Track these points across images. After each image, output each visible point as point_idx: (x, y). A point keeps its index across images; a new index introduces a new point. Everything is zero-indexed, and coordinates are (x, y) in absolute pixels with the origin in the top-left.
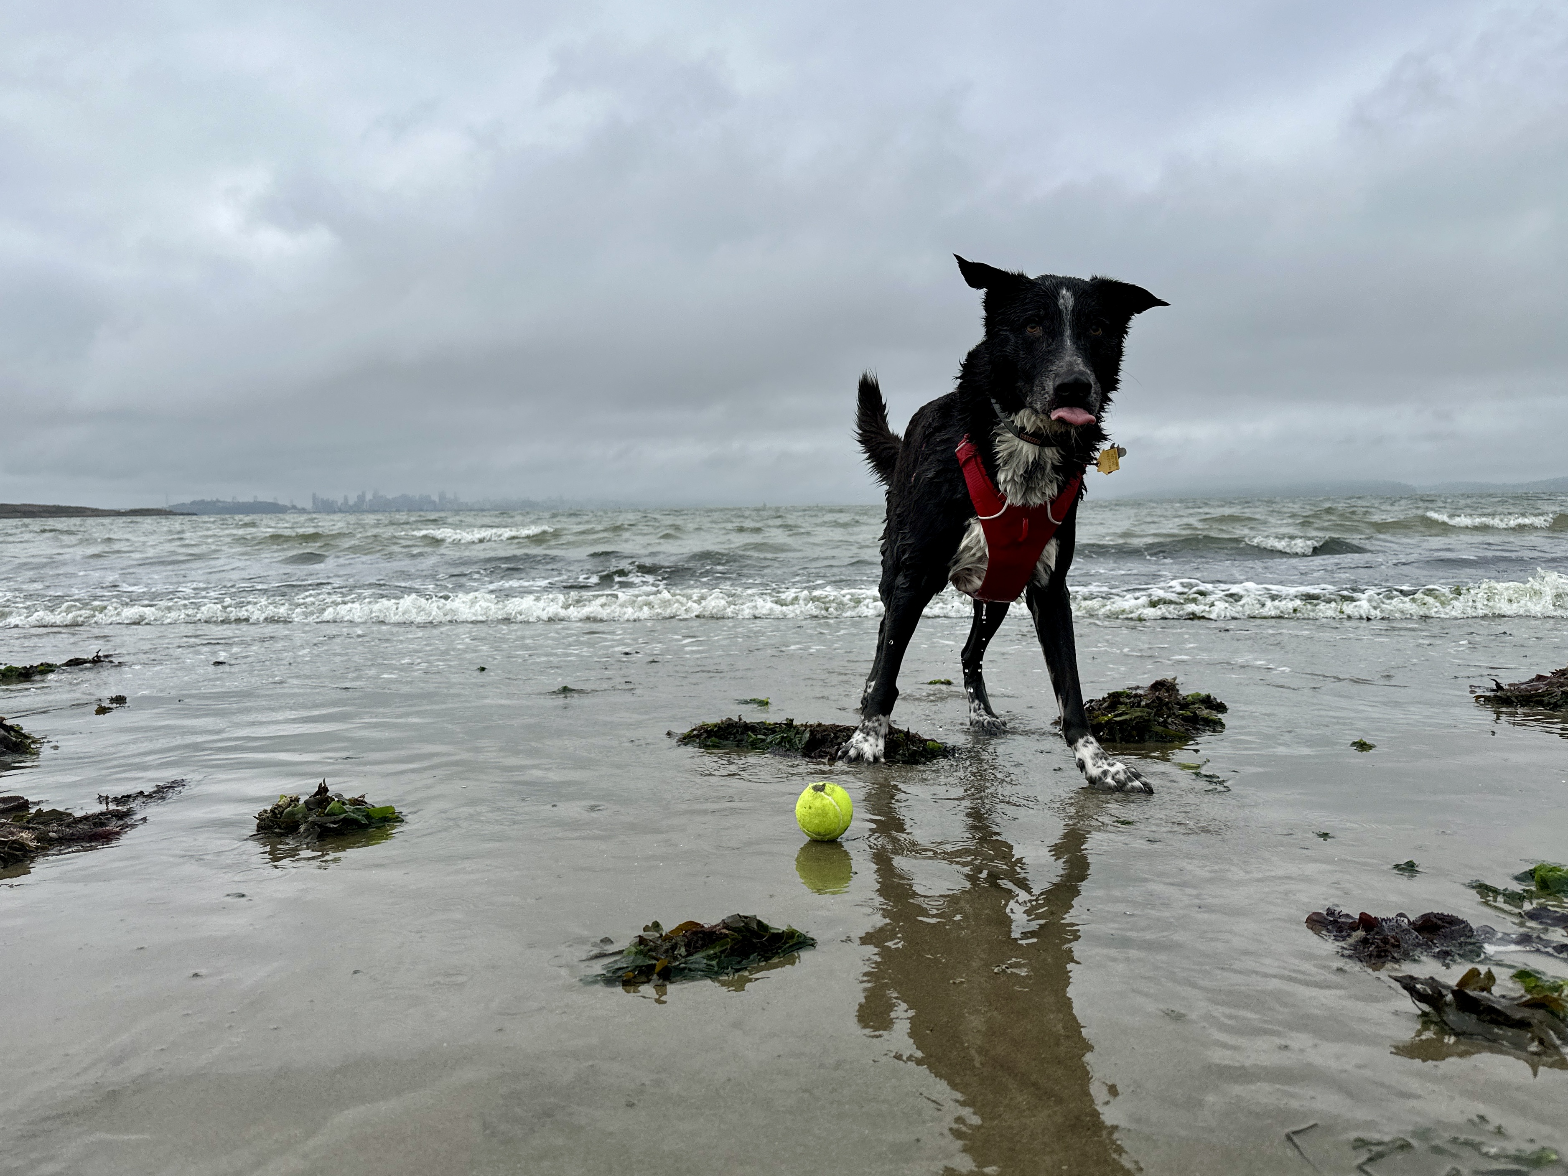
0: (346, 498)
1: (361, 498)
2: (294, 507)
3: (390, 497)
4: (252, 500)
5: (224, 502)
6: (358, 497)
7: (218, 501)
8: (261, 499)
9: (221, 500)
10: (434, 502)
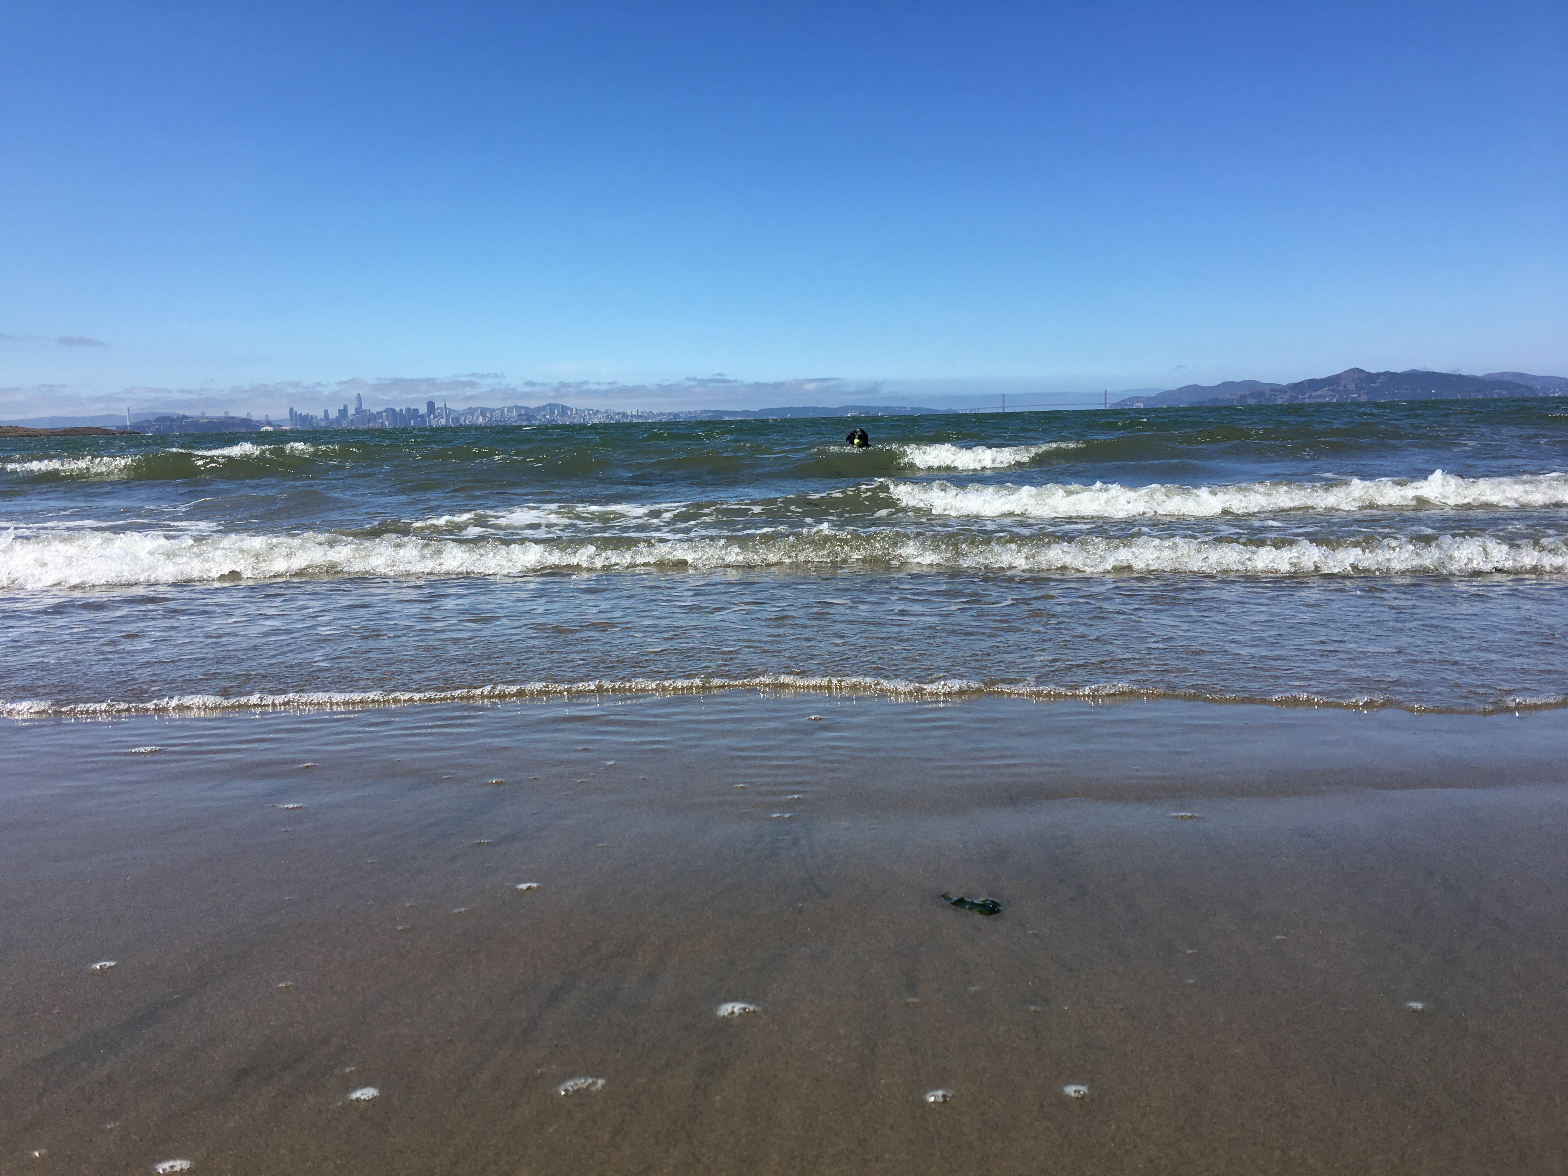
2: (269, 423)
3: (374, 411)
6: (339, 410)
7: (184, 417)
10: (422, 416)
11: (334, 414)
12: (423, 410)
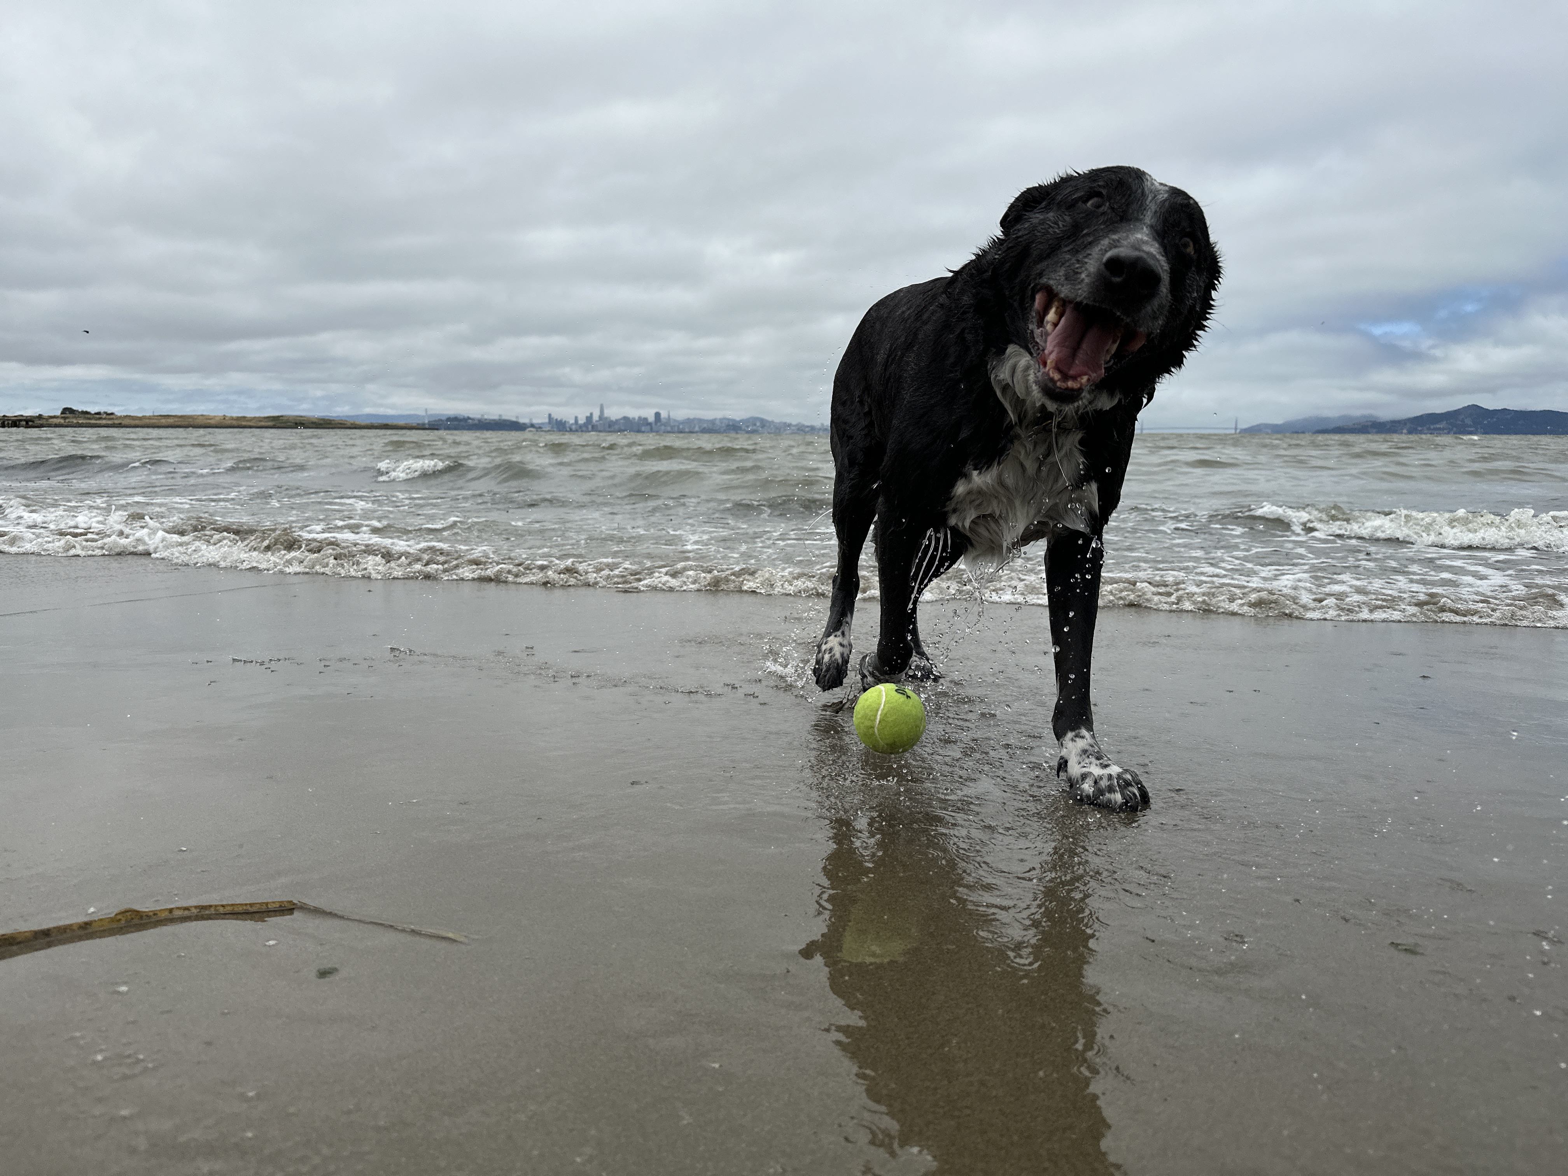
0: (576, 418)
1: (589, 418)
2: (532, 426)
3: (613, 419)
4: (496, 417)
5: (473, 419)
6: (587, 418)
7: (469, 418)
8: (504, 418)
9: (471, 416)
10: (650, 424)
11: (581, 421)
12: (651, 419)
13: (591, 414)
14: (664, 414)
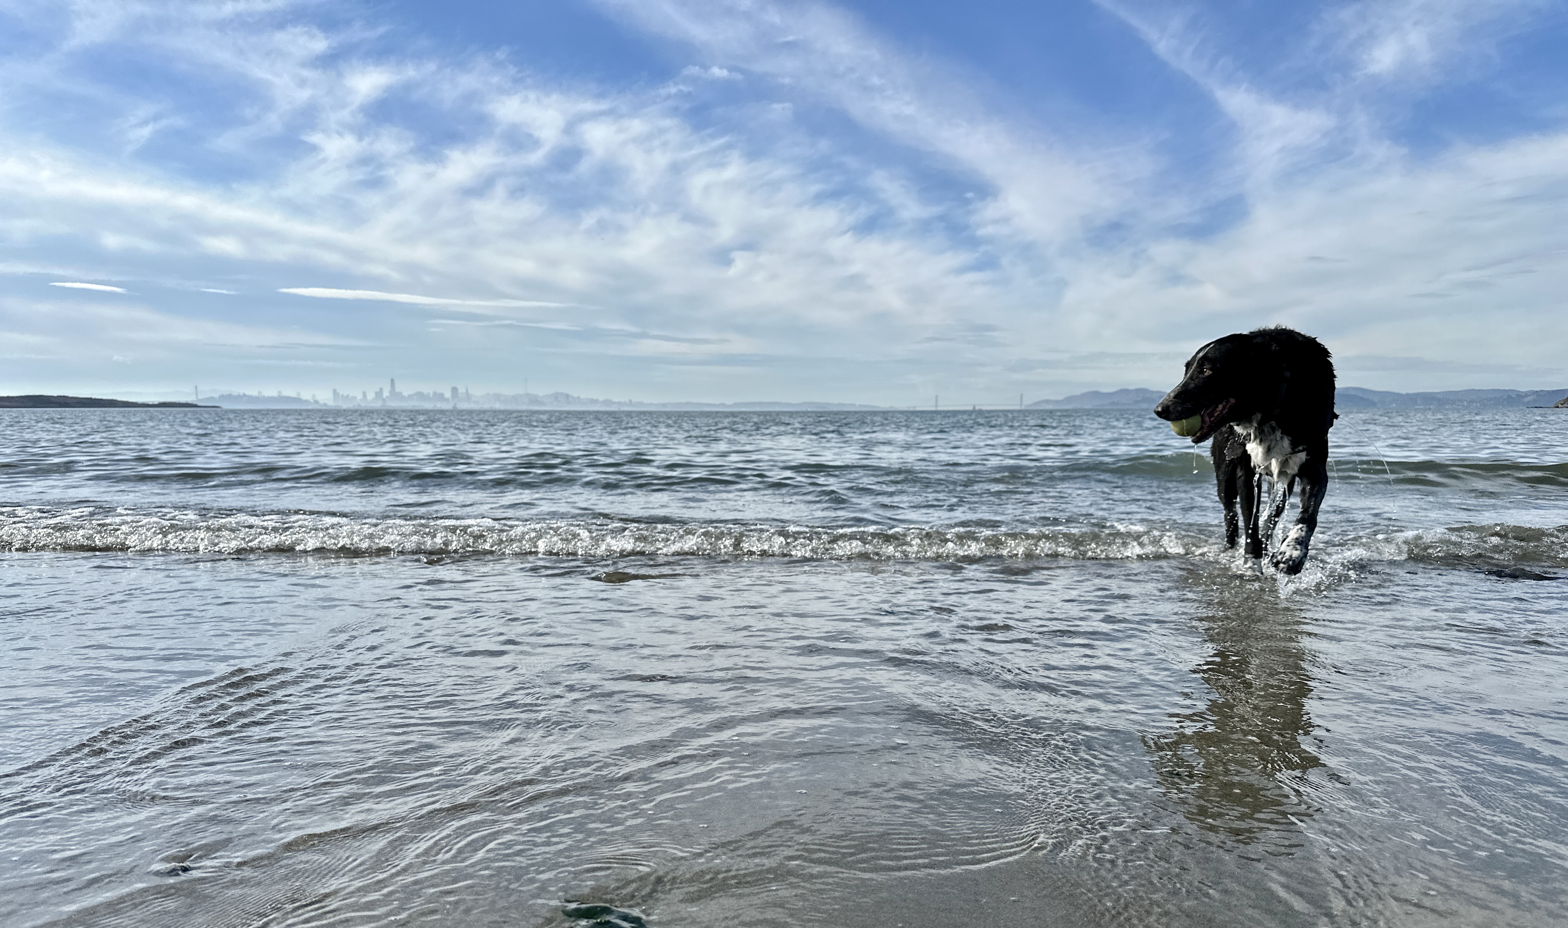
1: (379, 394)
11: (371, 396)
12: (448, 394)
13: (381, 389)
14: (461, 390)
